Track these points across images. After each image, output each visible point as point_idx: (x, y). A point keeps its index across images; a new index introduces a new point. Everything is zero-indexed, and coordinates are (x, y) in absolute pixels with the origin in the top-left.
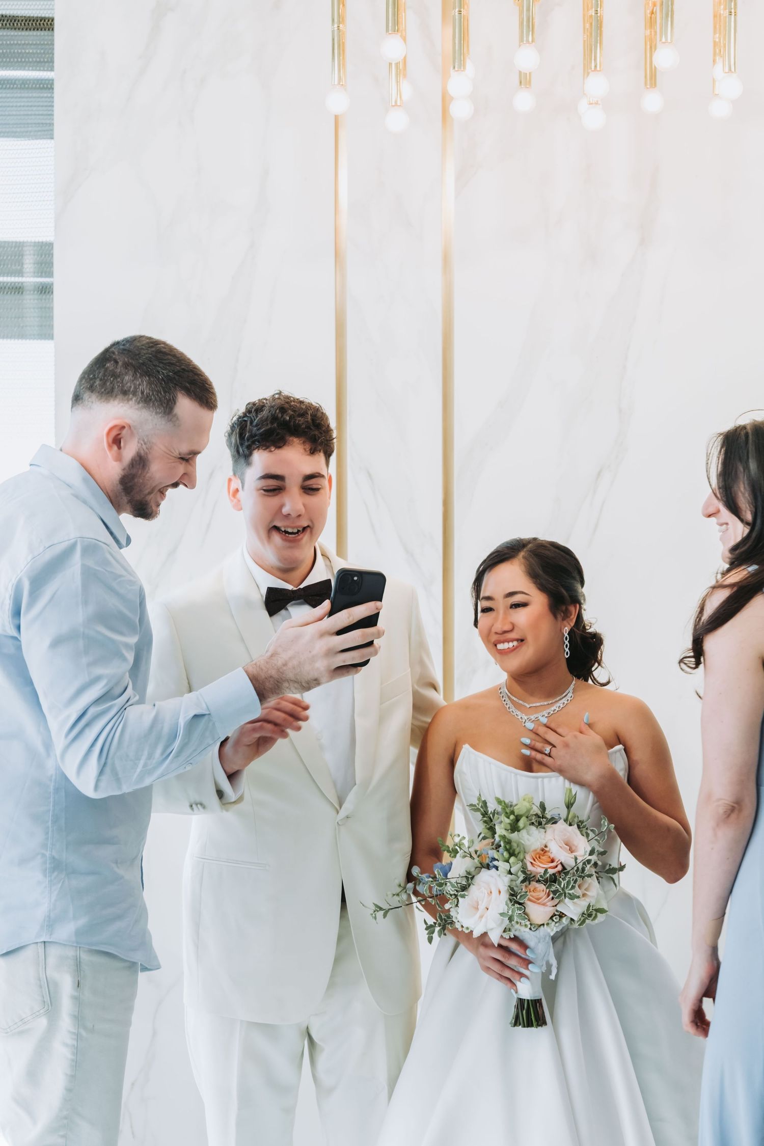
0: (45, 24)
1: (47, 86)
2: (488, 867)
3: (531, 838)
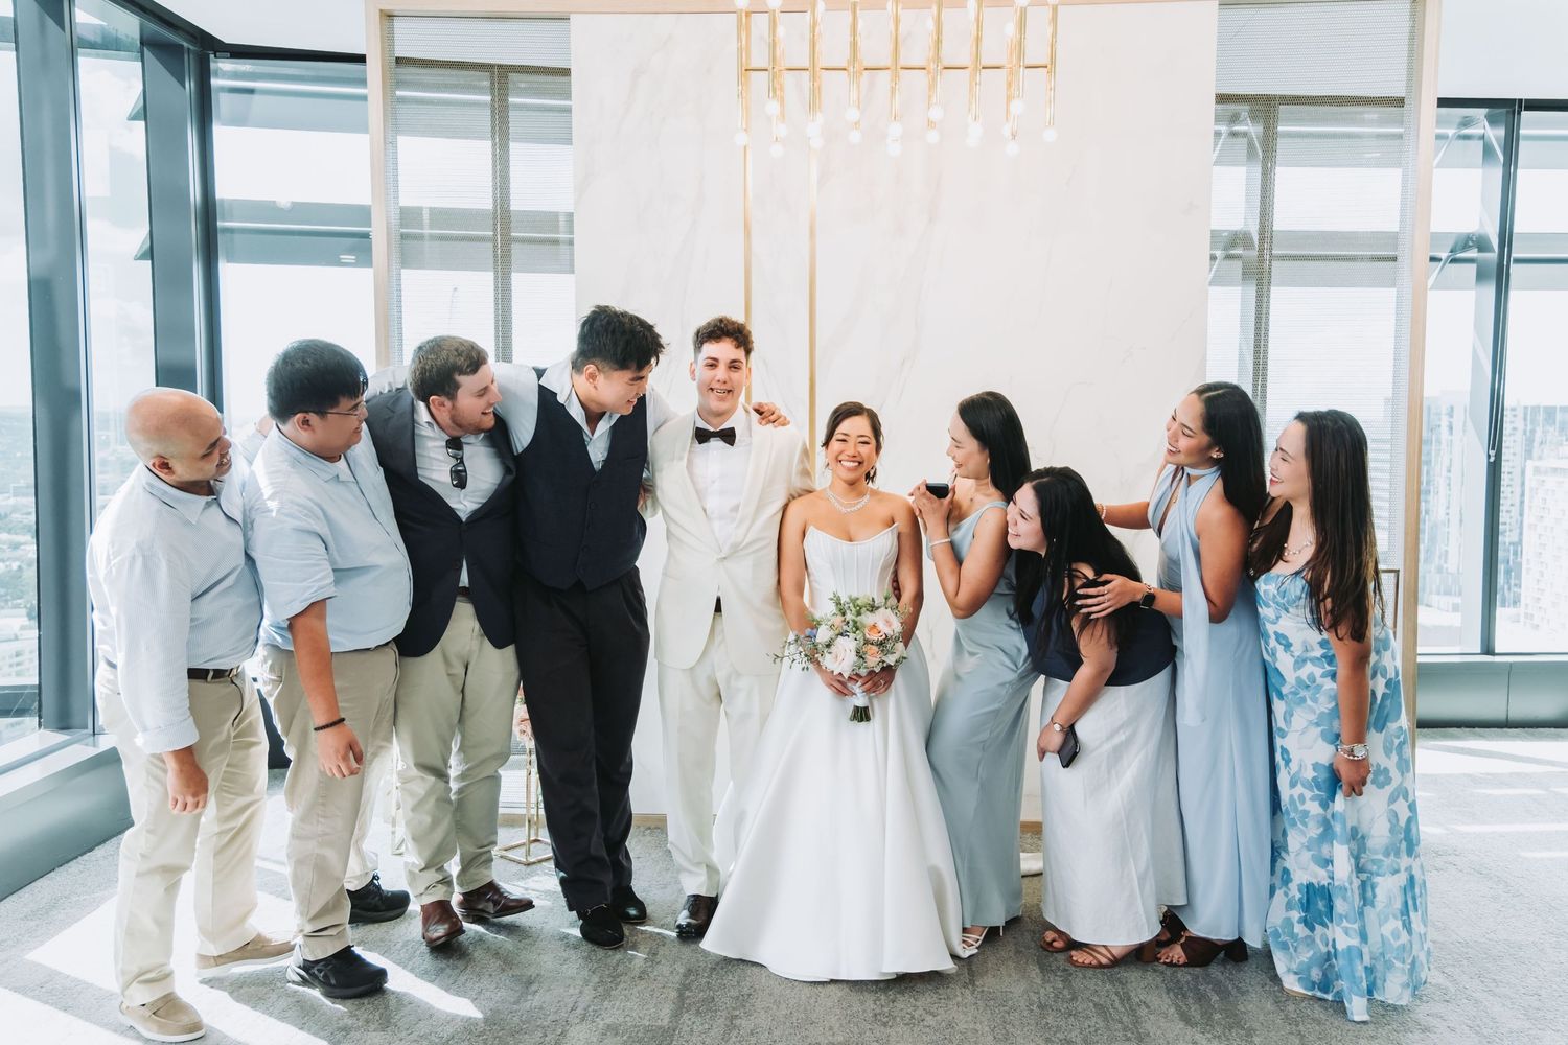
0: (566, 72)
1: (568, 110)
2: (841, 635)
3: (868, 619)
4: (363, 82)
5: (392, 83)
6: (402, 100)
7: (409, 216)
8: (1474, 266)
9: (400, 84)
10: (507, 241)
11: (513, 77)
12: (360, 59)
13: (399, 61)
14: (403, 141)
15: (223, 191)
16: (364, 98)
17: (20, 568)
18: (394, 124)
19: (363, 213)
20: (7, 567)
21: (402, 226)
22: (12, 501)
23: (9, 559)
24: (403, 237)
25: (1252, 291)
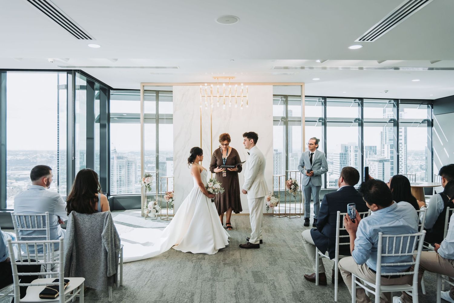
1: (172, 96)
4: (140, 93)
5: (144, 93)
6: (145, 95)
7: (145, 115)
8: (321, 123)
9: (145, 93)
10: (158, 119)
11: (159, 92)
12: (140, 90)
13: (145, 90)
14: (145, 102)
15: (111, 112)
16: (140, 95)
17: (13, 188)
18: (144, 99)
19: (139, 115)
20: (9, 188)
21: (145, 116)
22: (11, 172)
23: (10, 186)
24: (145, 118)
25: (285, 126)
